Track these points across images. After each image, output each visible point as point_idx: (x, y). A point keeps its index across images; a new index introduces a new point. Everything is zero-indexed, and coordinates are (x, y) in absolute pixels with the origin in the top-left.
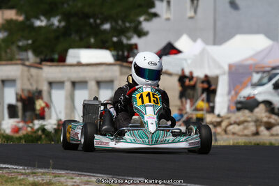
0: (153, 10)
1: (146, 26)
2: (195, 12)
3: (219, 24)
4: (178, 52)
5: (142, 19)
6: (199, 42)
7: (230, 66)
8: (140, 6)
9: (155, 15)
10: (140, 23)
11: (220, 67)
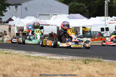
0: (6, 10)
1: (4, 14)
2: (16, 10)
3: (22, 13)
4: (13, 20)
5: (3, 12)
6: (18, 18)
7: (27, 24)
8: (2, 8)
9: (6, 11)
10: (3, 13)
11: (24, 24)
